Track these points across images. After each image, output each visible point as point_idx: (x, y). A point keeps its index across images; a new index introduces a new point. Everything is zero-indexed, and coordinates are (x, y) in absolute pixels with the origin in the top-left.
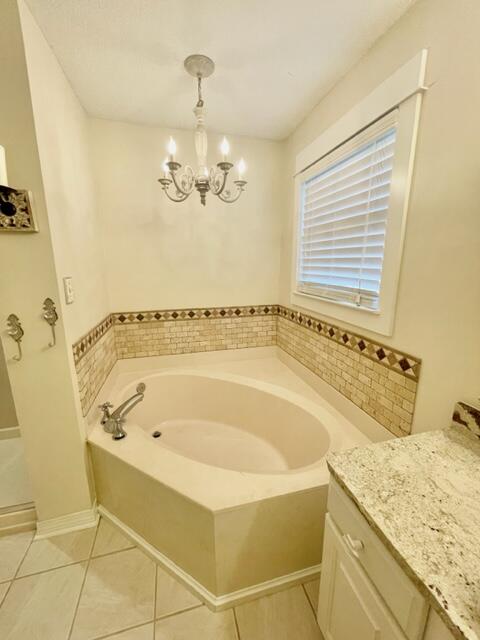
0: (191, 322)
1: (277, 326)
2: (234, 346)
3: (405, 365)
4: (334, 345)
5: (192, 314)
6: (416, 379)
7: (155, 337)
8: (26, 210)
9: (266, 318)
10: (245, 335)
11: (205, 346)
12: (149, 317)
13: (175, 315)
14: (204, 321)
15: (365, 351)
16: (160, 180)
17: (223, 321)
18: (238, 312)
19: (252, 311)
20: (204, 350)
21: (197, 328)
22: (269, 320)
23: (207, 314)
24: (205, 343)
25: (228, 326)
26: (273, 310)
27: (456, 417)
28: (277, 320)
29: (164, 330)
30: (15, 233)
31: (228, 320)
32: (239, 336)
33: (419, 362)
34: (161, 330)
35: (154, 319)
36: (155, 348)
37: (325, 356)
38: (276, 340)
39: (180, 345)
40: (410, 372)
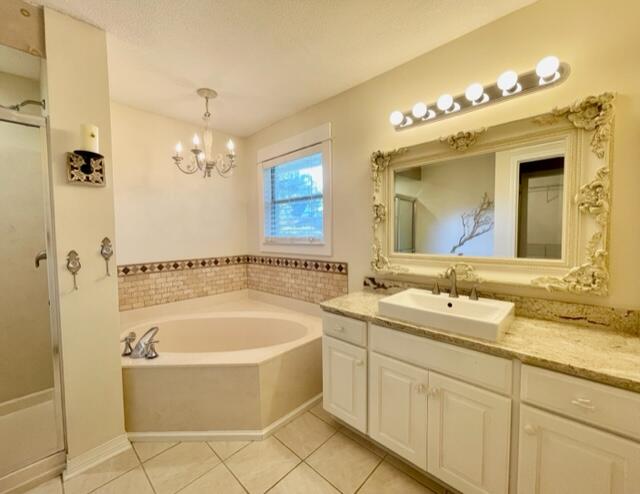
0: (176, 273)
1: (247, 272)
2: (214, 292)
3: (340, 268)
4: (298, 272)
5: (176, 266)
6: (346, 274)
7: (140, 288)
8: (101, 171)
9: (238, 266)
10: (222, 282)
11: (188, 294)
12: (136, 270)
13: (160, 267)
14: (188, 271)
15: (319, 268)
16: (174, 158)
17: (204, 270)
18: (216, 262)
19: (228, 261)
20: (188, 297)
21: (181, 278)
22: (242, 267)
23: (190, 265)
24: (189, 291)
25: (208, 275)
26: (244, 260)
27: (365, 284)
28: (247, 268)
29: (150, 281)
30: (89, 186)
31: (208, 270)
32: (218, 282)
33: (346, 264)
34: (146, 282)
35: (140, 271)
36: (140, 299)
37: (293, 281)
38: (249, 284)
39: (164, 296)
40: (344, 271)
